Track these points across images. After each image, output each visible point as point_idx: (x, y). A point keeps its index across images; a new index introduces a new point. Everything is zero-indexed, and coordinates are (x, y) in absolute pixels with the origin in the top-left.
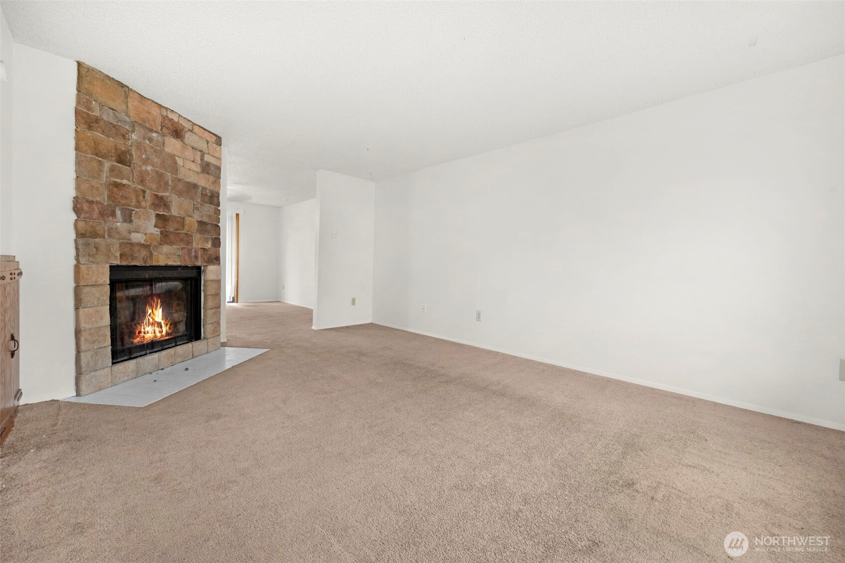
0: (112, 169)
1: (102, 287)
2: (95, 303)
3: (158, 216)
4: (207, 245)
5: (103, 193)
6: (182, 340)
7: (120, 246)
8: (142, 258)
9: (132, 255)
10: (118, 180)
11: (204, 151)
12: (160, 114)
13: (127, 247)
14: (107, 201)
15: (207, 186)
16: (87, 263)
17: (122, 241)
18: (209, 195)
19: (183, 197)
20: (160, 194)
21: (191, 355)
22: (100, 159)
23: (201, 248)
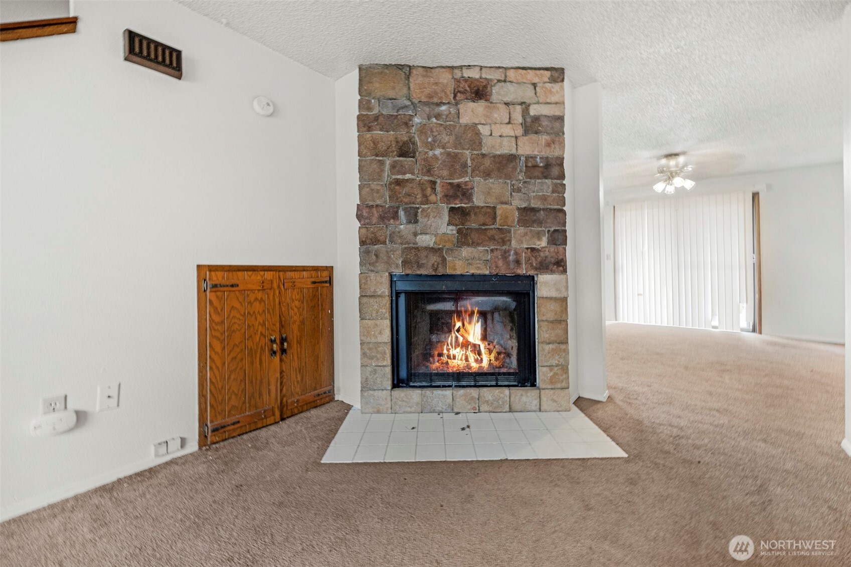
0: (393, 166)
1: (381, 299)
2: (374, 315)
3: (452, 210)
4: (538, 243)
5: (384, 194)
6: (508, 380)
7: (403, 252)
8: (431, 265)
9: (418, 263)
10: (400, 177)
11: (528, 101)
12: (453, 78)
13: (411, 253)
14: (389, 202)
15: (536, 153)
16: (367, 272)
17: (406, 246)
18: (541, 165)
19: (493, 178)
20: (456, 181)
21: (508, 405)
22: (381, 158)
23: (527, 249)
